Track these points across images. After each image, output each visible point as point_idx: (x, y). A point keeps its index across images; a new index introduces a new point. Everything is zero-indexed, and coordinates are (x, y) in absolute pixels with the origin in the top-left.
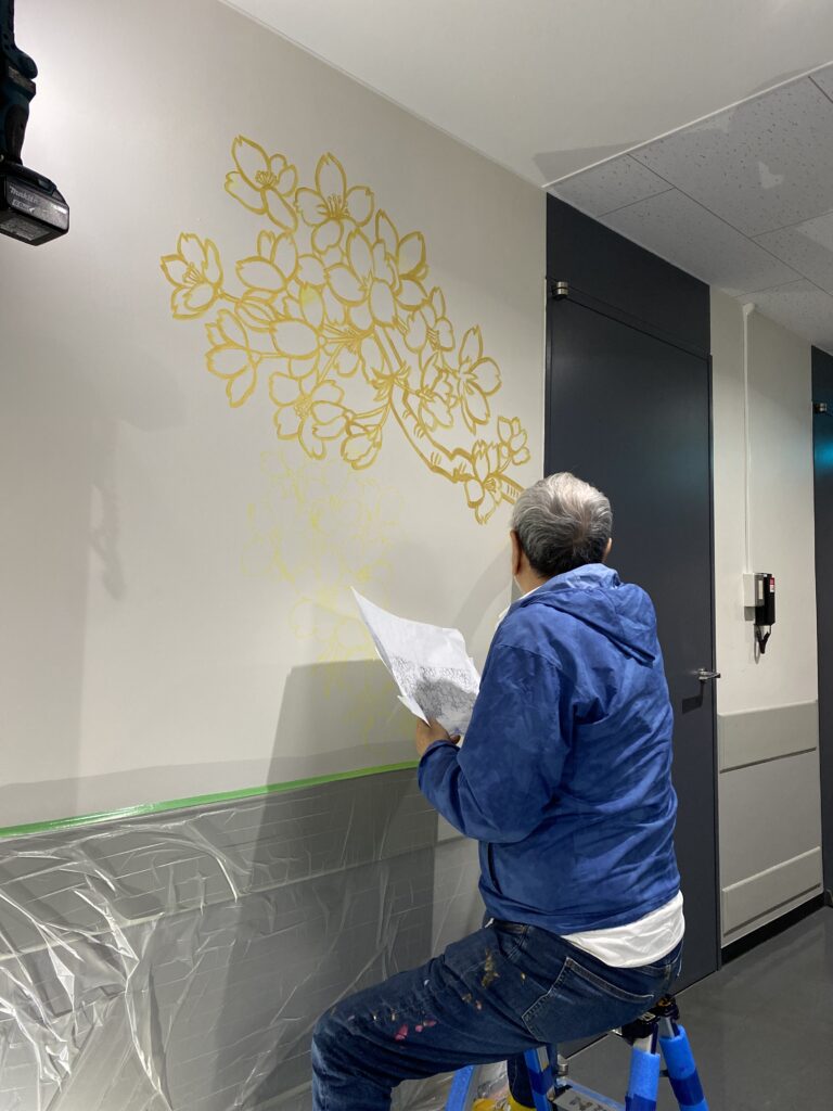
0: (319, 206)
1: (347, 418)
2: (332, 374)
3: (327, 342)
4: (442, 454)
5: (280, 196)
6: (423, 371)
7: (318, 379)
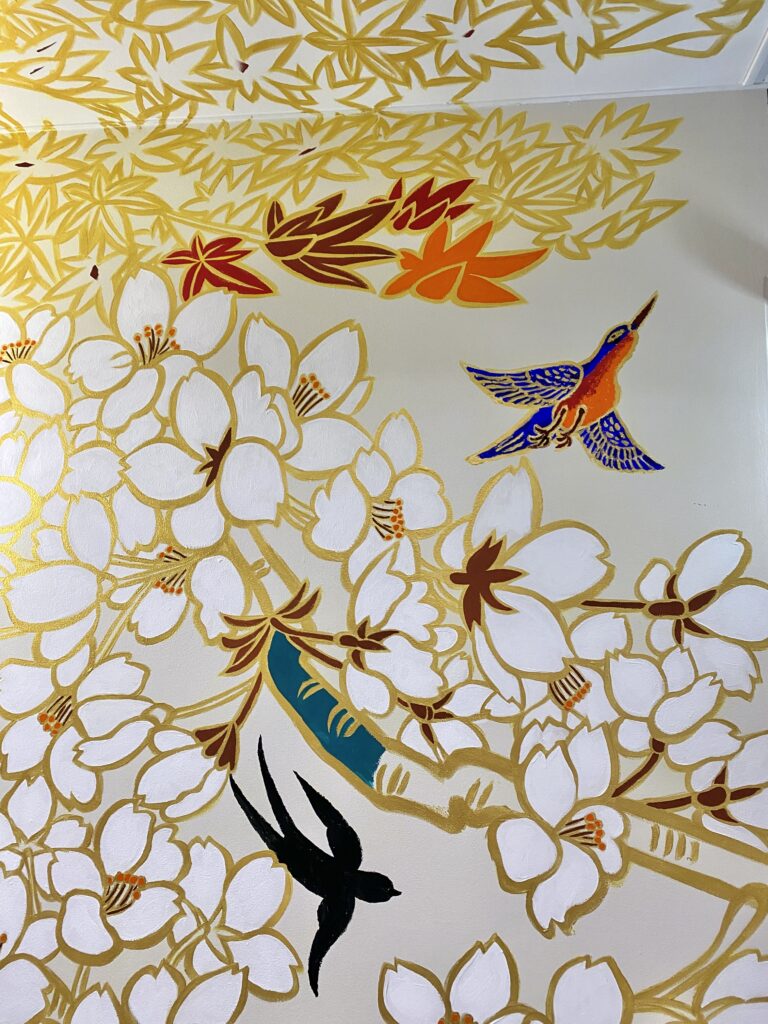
0: (115, 357)
1: (154, 720)
2: (126, 643)
3: (116, 587)
4: (409, 766)
5: (41, 368)
6: (355, 590)
7: (92, 657)
